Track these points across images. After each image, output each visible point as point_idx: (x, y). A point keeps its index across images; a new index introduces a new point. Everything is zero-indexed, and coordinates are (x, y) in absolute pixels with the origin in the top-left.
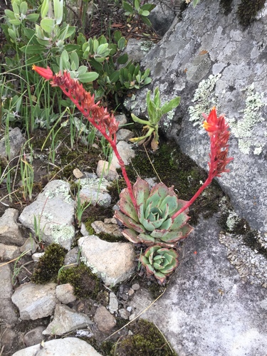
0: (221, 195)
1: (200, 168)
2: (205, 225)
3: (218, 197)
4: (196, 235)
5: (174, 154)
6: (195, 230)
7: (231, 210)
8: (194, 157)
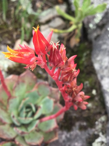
0: (103, 112)
1: (97, 78)
2: (77, 136)
3: (100, 114)
4: (64, 141)
5: (87, 55)
6: (66, 137)
7: (103, 134)
8: (96, 66)
